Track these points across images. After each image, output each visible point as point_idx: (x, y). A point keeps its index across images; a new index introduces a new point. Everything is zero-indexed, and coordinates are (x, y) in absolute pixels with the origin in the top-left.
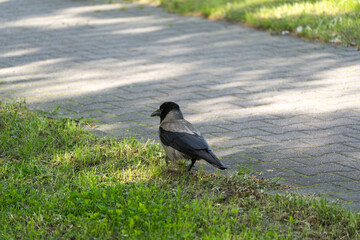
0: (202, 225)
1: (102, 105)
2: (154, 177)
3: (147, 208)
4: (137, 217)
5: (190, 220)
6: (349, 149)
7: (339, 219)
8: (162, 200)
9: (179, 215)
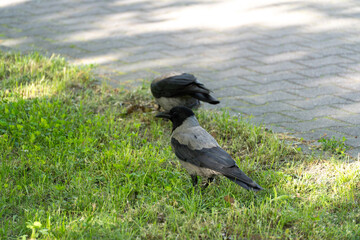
0: (103, 140)
1: (8, 20)
2: (57, 93)
3: (48, 123)
4: (38, 133)
5: (91, 135)
6: (254, 63)
7: (240, 133)
8: (64, 115)
9: (81, 130)
